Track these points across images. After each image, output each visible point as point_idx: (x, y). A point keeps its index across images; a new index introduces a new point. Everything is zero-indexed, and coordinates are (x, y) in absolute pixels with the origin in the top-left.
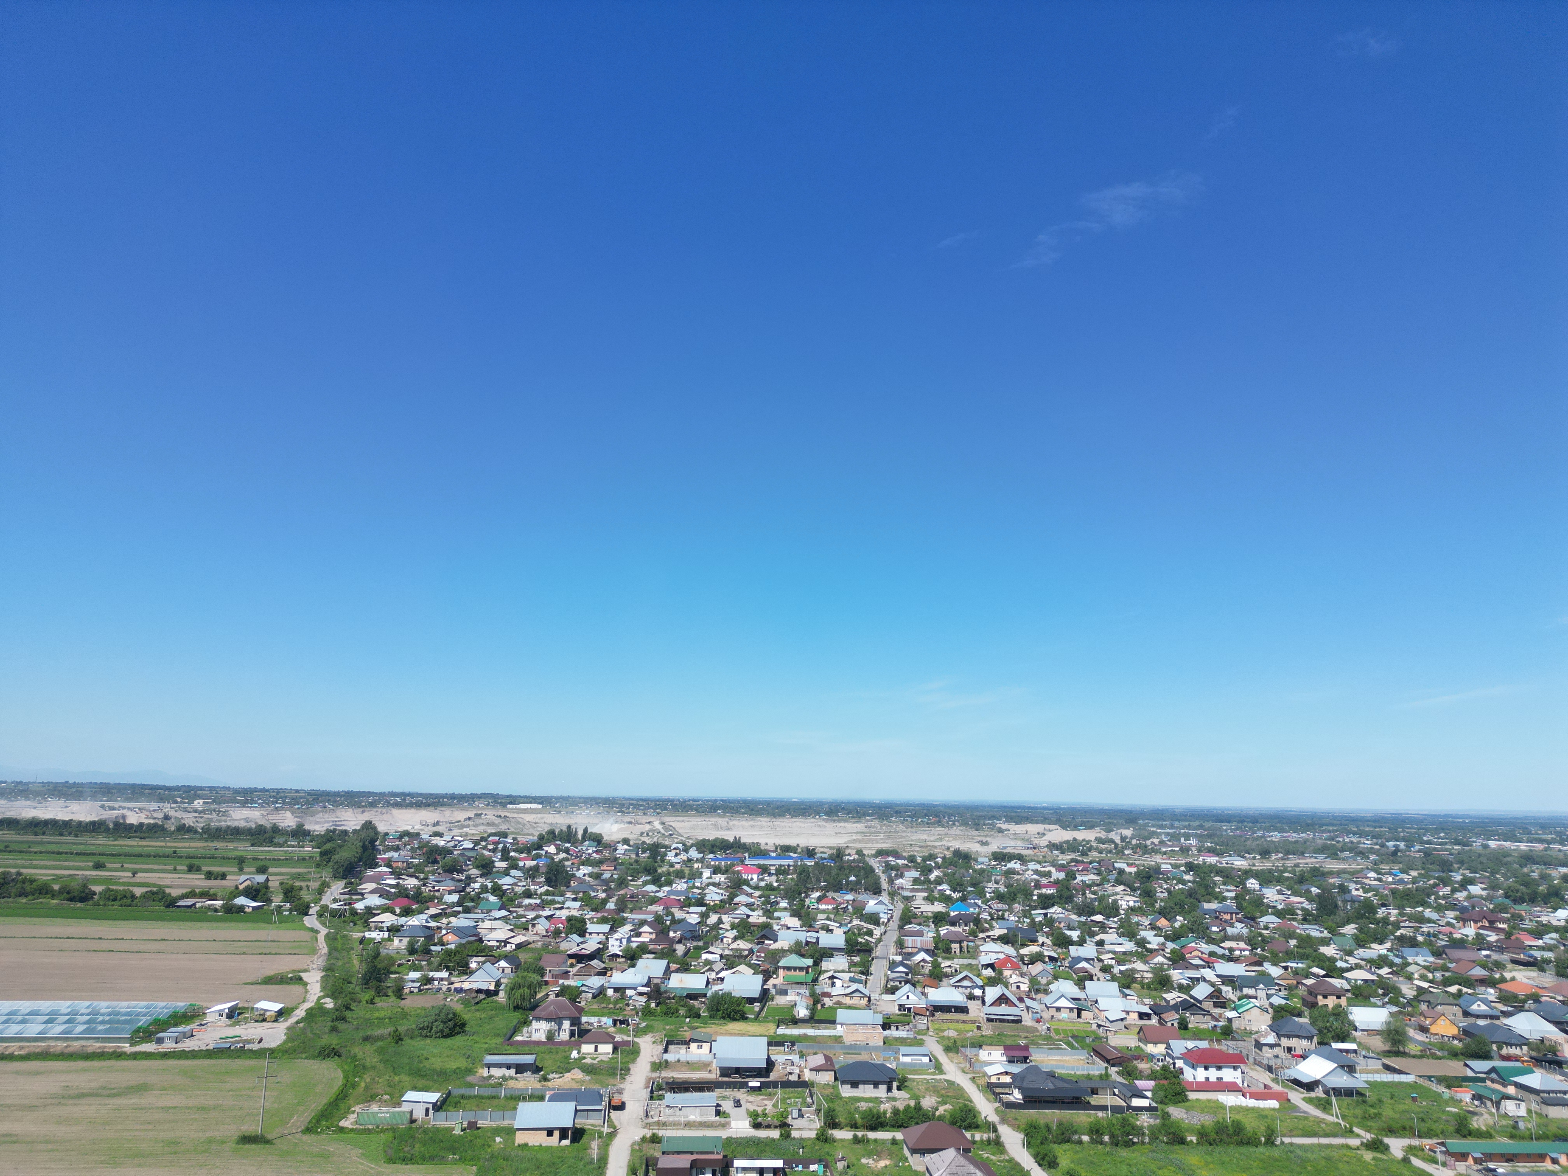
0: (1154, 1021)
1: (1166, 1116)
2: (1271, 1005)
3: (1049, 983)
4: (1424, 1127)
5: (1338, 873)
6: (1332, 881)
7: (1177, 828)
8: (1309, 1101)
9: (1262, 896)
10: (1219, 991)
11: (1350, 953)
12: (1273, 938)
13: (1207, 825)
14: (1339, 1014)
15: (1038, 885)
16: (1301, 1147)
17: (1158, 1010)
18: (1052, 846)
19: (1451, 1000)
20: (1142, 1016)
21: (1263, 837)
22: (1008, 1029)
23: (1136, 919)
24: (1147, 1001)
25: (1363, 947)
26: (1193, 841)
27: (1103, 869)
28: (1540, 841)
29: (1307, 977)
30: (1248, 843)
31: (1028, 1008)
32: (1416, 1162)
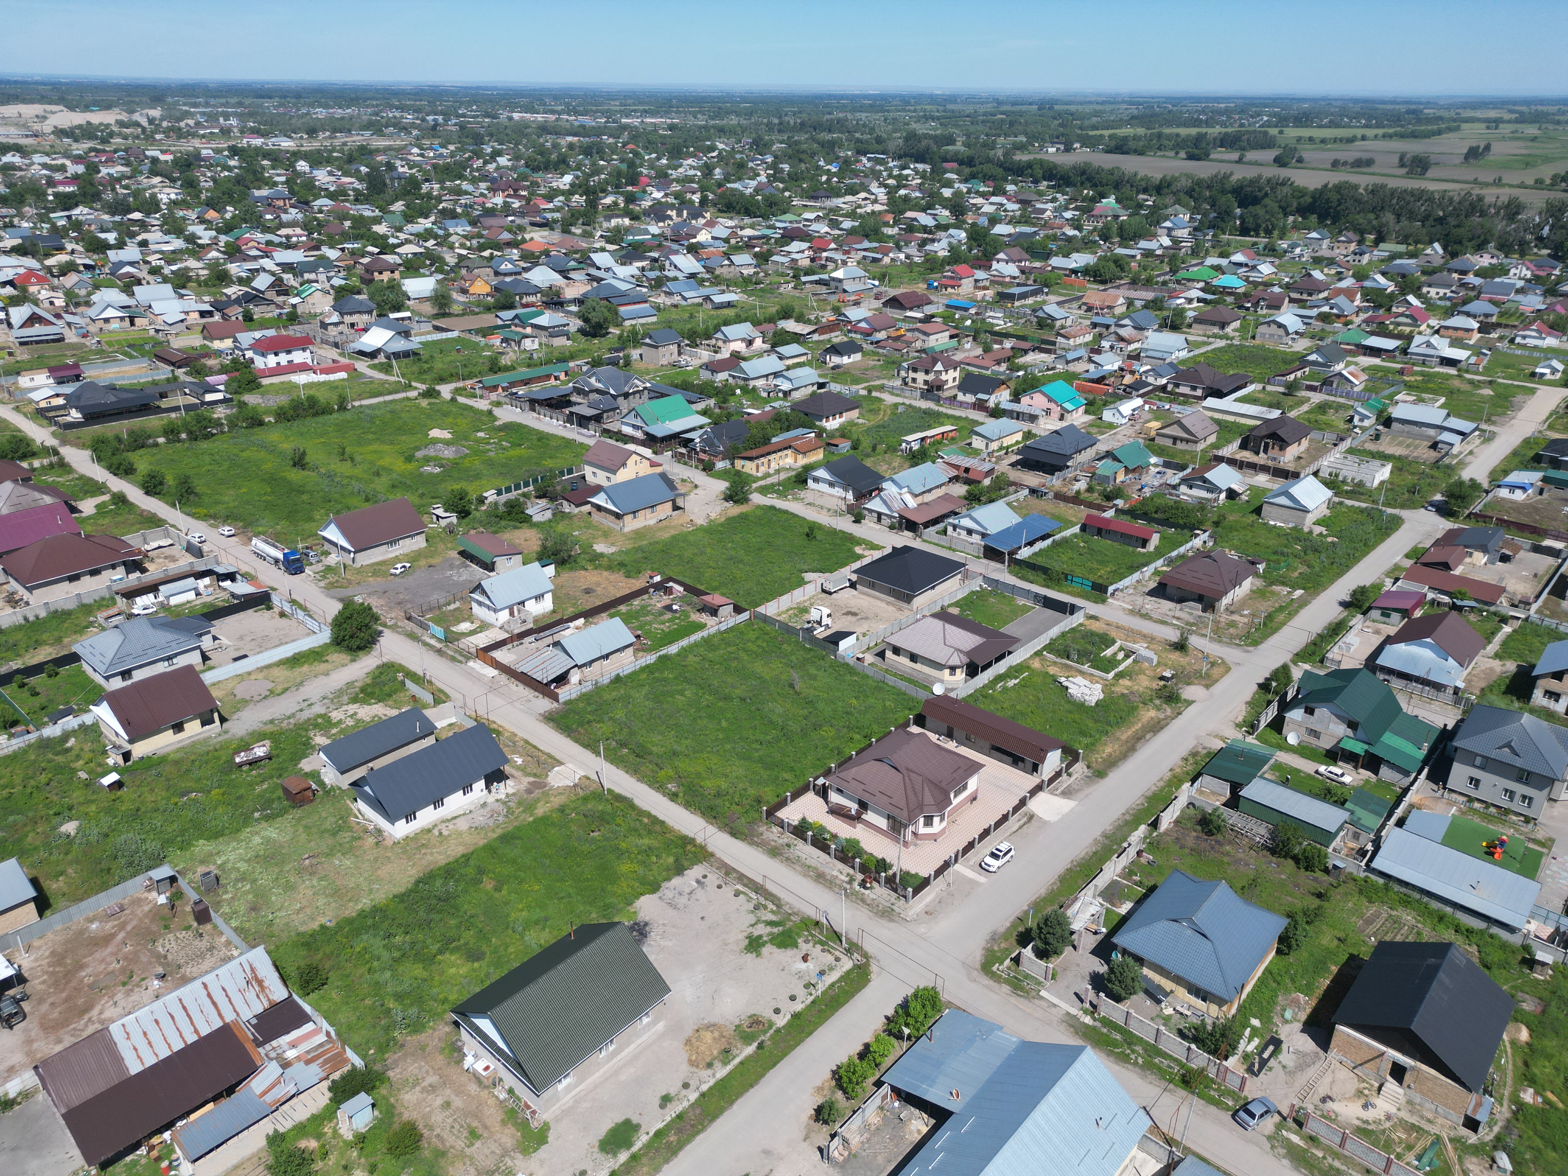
0: (217, 317)
1: (242, 405)
2: (332, 286)
3: (89, 294)
4: (466, 371)
5: (386, 150)
6: (379, 158)
7: (214, 106)
8: (373, 367)
9: (313, 179)
10: (280, 280)
11: (400, 229)
12: (328, 222)
13: (247, 101)
14: (394, 286)
15: (51, 183)
16: (369, 407)
17: (219, 306)
18: (60, 133)
19: (485, 263)
20: (203, 314)
21: (308, 114)
22: (49, 350)
23: (181, 213)
24: (206, 298)
25: (411, 222)
26: (233, 122)
27: (133, 158)
28: (553, 112)
29: (363, 256)
30: (293, 121)
31: (69, 324)
32: (461, 400)
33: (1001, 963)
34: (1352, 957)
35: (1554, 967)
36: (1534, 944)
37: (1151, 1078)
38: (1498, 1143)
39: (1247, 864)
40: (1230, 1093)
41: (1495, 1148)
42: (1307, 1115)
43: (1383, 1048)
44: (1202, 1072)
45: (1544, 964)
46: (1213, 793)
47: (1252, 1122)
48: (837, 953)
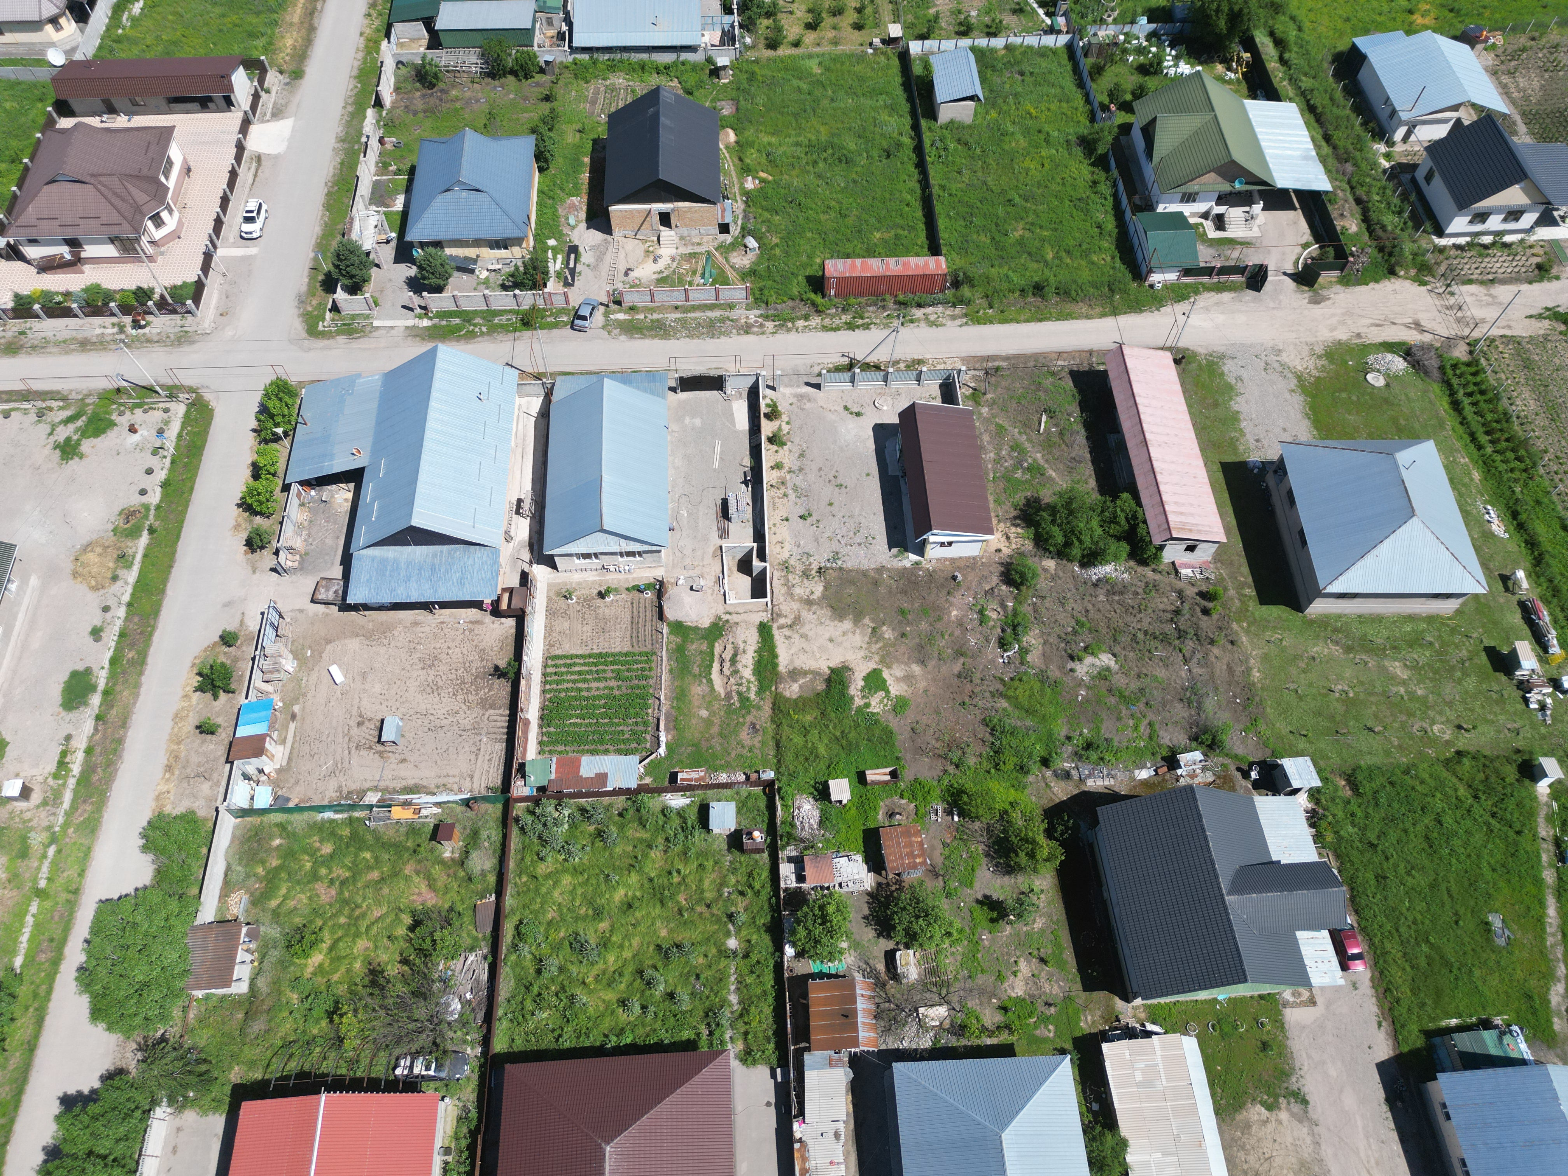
33: (323, 319)
34: (595, 142)
35: (732, 67)
36: (712, 53)
37: (500, 337)
38: (745, 232)
39: (477, 101)
40: (562, 311)
41: (744, 236)
42: (621, 293)
43: (647, 206)
44: (533, 308)
45: (724, 68)
46: (413, 40)
47: (587, 323)
48: (161, 405)
